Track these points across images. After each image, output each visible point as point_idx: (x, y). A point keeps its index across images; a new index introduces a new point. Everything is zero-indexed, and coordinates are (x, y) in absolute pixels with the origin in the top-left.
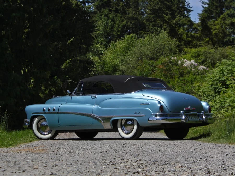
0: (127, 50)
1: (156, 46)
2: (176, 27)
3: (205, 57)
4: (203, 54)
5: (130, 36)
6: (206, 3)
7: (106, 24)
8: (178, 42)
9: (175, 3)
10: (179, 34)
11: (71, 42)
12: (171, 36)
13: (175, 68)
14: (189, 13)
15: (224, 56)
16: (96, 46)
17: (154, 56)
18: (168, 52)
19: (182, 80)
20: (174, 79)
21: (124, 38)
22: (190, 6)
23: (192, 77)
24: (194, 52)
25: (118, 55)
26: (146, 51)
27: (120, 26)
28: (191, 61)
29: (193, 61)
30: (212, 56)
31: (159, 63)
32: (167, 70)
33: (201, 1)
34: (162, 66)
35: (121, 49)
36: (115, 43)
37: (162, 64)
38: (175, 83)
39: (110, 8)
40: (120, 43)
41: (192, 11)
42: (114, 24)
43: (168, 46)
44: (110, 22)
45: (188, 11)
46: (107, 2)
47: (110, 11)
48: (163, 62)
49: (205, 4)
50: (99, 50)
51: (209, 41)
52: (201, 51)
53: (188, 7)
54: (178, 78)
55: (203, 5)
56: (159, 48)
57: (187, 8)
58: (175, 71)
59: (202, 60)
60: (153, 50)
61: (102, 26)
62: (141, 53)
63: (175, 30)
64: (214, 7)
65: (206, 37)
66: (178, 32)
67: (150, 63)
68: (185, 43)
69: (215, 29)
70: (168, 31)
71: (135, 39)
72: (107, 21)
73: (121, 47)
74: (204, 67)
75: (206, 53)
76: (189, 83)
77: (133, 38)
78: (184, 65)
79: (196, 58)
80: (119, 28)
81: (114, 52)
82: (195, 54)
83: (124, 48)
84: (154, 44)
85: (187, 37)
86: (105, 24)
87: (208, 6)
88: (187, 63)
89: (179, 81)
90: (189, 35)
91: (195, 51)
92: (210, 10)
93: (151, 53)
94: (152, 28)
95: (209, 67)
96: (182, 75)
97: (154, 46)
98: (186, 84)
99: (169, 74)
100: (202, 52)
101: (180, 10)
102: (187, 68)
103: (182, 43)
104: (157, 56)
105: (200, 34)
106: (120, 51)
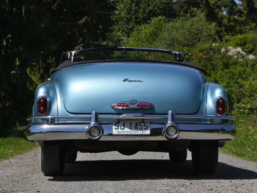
0: (154, 36)
1: (191, 31)
2: (215, 9)
3: (253, 45)
4: (250, 42)
5: (158, 19)
7: (129, 9)
8: (217, 28)
10: (219, 17)
11: (82, 22)
12: (209, 20)
13: (218, 57)
16: (117, 34)
17: (189, 43)
18: (207, 38)
19: (227, 73)
20: (216, 71)
21: (151, 22)
23: (239, 68)
24: (238, 39)
25: (142, 42)
26: (178, 36)
27: (145, 11)
28: (237, 49)
29: (239, 49)
31: (196, 50)
32: (206, 59)
34: (201, 54)
35: (147, 35)
36: (140, 28)
37: (201, 51)
38: (217, 76)
40: (145, 27)
42: (139, 9)
43: (206, 30)
44: (133, 6)
48: (202, 48)
50: (120, 38)
52: (248, 37)
54: (222, 70)
56: (195, 32)
58: (218, 60)
59: (250, 49)
60: (187, 36)
61: (124, 11)
62: (173, 38)
63: (215, 12)
65: (252, 22)
66: (219, 14)
67: (185, 50)
68: (226, 29)
70: (206, 13)
71: (164, 23)
72: (130, 5)
73: (147, 32)
74: (254, 57)
75: (254, 40)
76: (236, 77)
77: (162, 21)
78: (229, 53)
80: (144, 13)
81: (138, 39)
82: (240, 42)
83: (151, 34)
84: (188, 28)
85: (230, 21)
86: (127, 8)
88: (232, 51)
89: (223, 74)
90: (232, 19)
91: (241, 38)
93: (185, 40)
94: (183, 14)
96: (226, 66)
97: (189, 31)
98: (232, 78)
99: (209, 65)
100: (250, 39)
102: (232, 57)
103: (223, 28)
104: (193, 43)
105: (245, 18)
106: (146, 37)
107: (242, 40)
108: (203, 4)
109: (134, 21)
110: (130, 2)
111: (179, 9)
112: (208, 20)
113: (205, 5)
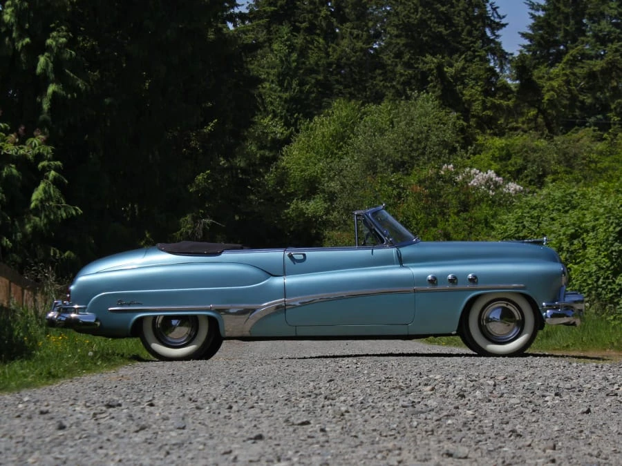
0: (340, 139)
1: (407, 135)
2: (456, 85)
3: (524, 160)
4: (518, 152)
6: (539, 5)
8: (461, 122)
9: (461, 8)
10: (464, 101)
11: (210, 130)
12: (445, 106)
13: (450, 191)
14: (497, 34)
15: (567, 156)
17: (404, 158)
18: (438, 147)
19: (465, 219)
20: (447, 217)
21: (333, 112)
22: (499, 13)
24: (497, 148)
25: (318, 153)
26: (385, 145)
28: (487, 173)
29: (491, 173)
30: (540, 156)
31: (412, 180)
32: (431, 195)
33: (528, 2)
34: (420, 186)
35: (326, 138)
36: (312, 124)
37: (420, 182)
38: (449, 225)
39: (295, 22)
40: (322, 124)
41: (504, 25)
43: (436, 133)
45: (494, 25)
46: (286, 8)
47: (296, 30)
48: (422, 177)
49: (538, 10)
50: (269, 131)
51: (536, 117)
52: (515, 144)
53: (495, 17)
54: (457, 214)
55: (533, 12)
56: (415, 138)
57: (492, 18)
58: (450, 197)
59: (517, 167)
60: (401, 145)
62: (374, 150)
63: (456, 90)
64: (561, 17)
65: (529, 108)
66: (463, 95)
67: (393, 180)
68: (479, 122)
69: (549, 88)
70: (439, 93)
73: (325, 133)
74: (518, 187)
75: (525, 149)
76: (481, 226)
78: (472, 182)
79: (504, 162)
81: (309, 146)
82: (500, 153)
83: (333, 136)
84: (403, 130)
85: (485, 108)
87: (546, 15)
88: (477, 178)
89: (460, 222)
90: (489, 104)
91: (501, 145)
92: (549, 24)
93: (398, 152)
95: (532, 183)
97: (404, 135)
98: (473, 228)
99: (435, 205)
100: (518, 148)
101: (473, 26)
102: (478, 189)
103: (472, 122)
104: (412, 158)
105: (515, 102)
106: (323, 143)
107: (502, 149)
108: (432, 75)
109: (296, 91)
110: (287, 51)
111: (392, 60)
112: (443, 106)
113: (436, 78)
